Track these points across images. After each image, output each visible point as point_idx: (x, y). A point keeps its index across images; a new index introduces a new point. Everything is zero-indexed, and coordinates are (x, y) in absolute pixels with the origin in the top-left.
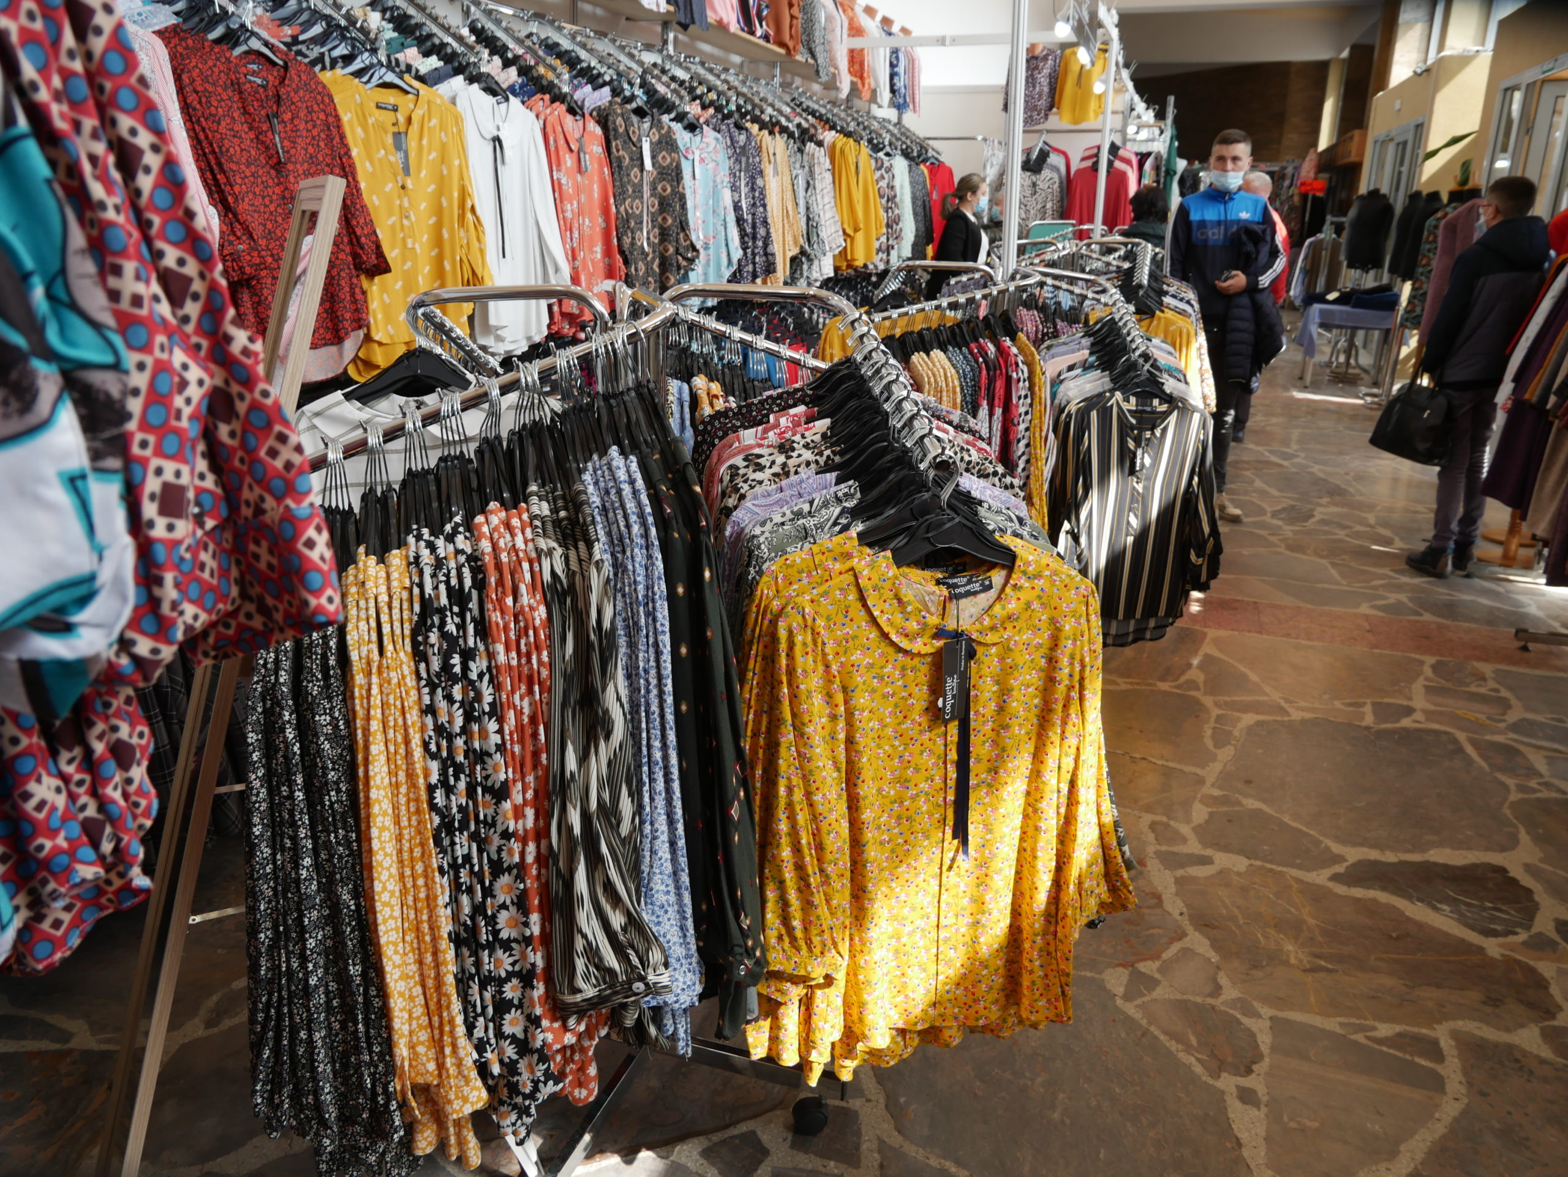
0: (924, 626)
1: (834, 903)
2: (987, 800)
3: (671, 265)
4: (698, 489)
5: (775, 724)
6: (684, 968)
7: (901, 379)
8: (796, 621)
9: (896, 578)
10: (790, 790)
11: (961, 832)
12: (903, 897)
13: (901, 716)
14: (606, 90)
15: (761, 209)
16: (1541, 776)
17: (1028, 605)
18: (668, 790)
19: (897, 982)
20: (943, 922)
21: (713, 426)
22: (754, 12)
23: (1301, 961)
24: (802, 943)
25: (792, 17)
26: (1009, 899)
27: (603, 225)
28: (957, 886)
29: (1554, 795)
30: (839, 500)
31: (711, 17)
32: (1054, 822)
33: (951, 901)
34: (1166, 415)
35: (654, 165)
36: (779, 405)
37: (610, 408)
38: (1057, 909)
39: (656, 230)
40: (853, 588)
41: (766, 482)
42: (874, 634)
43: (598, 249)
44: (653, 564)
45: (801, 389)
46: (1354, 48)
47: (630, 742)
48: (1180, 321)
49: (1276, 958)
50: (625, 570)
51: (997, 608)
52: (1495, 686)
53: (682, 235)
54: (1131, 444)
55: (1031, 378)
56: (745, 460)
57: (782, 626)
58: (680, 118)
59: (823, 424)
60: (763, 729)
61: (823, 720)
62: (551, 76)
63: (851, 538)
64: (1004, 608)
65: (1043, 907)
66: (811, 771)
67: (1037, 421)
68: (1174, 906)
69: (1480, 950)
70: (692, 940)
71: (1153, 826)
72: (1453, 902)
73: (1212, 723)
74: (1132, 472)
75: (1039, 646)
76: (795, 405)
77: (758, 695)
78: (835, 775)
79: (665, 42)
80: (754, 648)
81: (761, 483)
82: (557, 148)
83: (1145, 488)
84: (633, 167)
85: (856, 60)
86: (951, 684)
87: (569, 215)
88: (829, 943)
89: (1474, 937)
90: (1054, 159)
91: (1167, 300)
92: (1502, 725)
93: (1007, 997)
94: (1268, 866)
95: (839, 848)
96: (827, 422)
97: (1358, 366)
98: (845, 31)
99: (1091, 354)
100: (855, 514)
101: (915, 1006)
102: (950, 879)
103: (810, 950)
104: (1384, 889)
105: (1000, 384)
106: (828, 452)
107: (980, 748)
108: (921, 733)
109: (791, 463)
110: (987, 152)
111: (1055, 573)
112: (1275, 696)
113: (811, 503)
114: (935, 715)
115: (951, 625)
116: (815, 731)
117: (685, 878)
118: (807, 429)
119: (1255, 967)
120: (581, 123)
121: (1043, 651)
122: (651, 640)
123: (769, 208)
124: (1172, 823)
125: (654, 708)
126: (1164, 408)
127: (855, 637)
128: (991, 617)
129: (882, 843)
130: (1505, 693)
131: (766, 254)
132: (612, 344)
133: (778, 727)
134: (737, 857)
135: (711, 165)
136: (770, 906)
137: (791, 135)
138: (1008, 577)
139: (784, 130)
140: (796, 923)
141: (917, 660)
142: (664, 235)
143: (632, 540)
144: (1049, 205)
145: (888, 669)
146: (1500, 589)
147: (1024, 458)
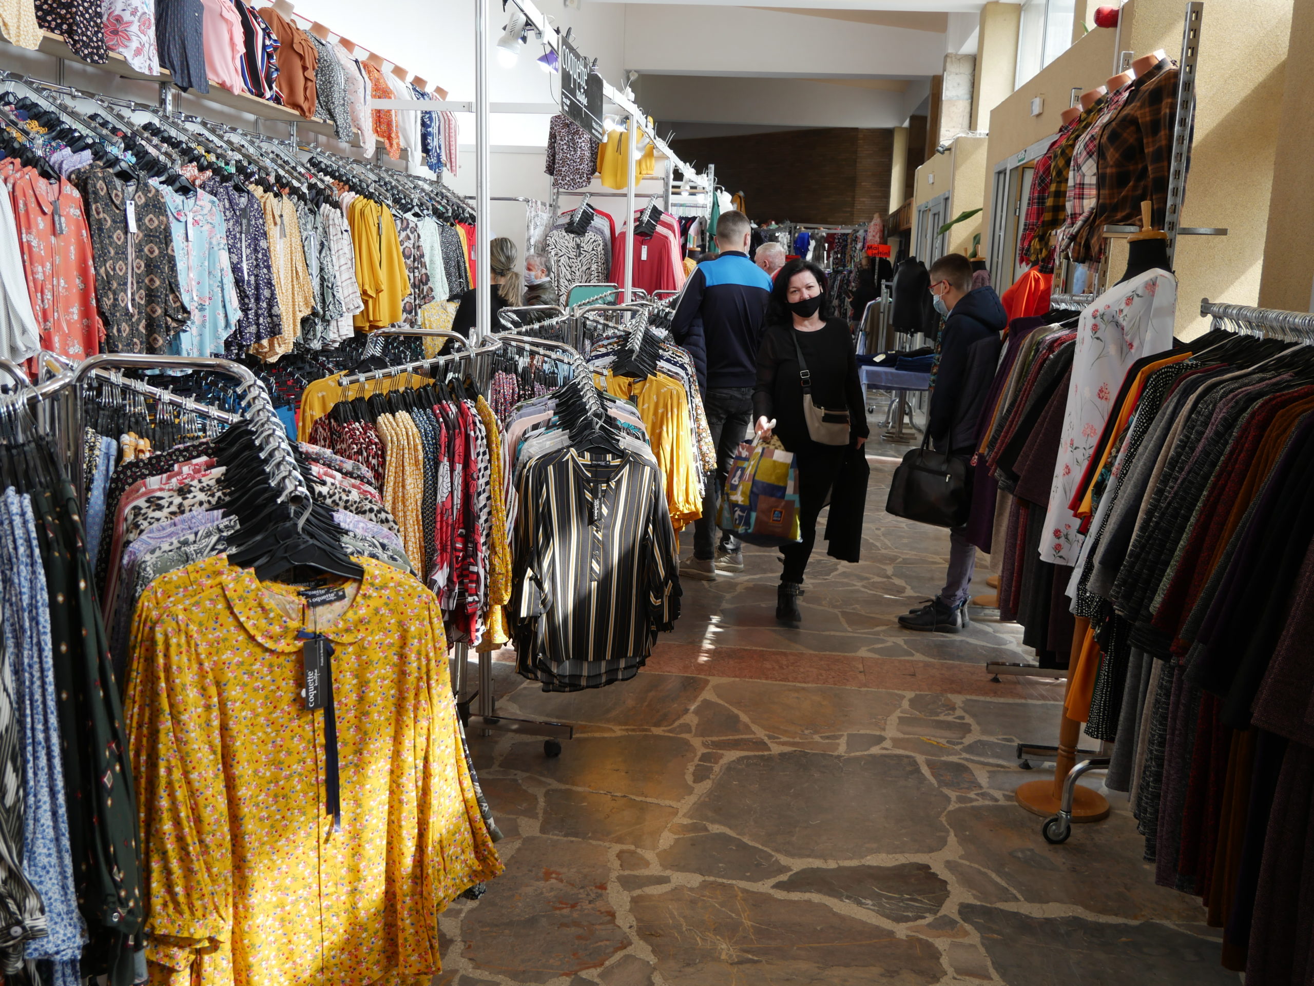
0: (286, 629)
1: (215, 870)
2: (355, 779)
3: (160, 326)
4: (76, 518)
5: (156, 713)
6: (65, 922)
7: (277, 433)
8: (171, 627)
9: (259, 590)
10: (169, 771)
11: (333, 807)
12: (284, 868)
13: (271, 706)
14: (87, 154)
15: (265, 271)
16: (981, 787)
17: (377, 611)
18: (51, 767)
19: (285, 949)
20: (324, 891)
21: (125, 474)
22: (262, 75)
23: (731, 956)
24: (185, 908)
25: (306, 79)
26: (382, 867)
27: (81, 286)
28: (335, 856)
29: (987, 803)
30: (220, 531)
31: (213, 80)
32: (414, 794)
33: (329, 871)
34: (620, 468)
35: (139, 227)
36: (184, 456)
37: (11, 457)
38: (422, 871)
39: (143, 292)
40: (221, 599)
41: (163, 519)
42: (242, 637)
43: (75, 312)
44: (36, 578)
45: (207, 443)
46: (913, 119)
47: (16, 728)
48: (671, 384)
49: (710, 956)
50: (12, 583)
51: (350, 614)
52: (963, 714)
53: (171, 297)
54: (588, 496)
55: (488, 437)
56: (147, 501)
57: (159, 630)
58: (171, 181)
59: (219, 471)
60: (146, 720)
61: (199, 710)
62: (22, 139)
63: (221, 559)
64: (355, 613)
65: (409, 870)
66: (187, 753)
67: (495, 476)
68: (626, 921)
69: (891, 933)
70: (73, 897)
71: (619, 856)
72: (876, 897)
73: (696, 761)
74: (591, 522)
75: (391, 645)
76: (198, 456)
77: (142, 691)
78: (212, 757)
79: (163, 102)
80: (137, 651)
81: (158, 520)
82: (27, 211)
83: (604, 535)
84: (116, 229)
85: (383, 121)
86: (313, 677)
87: (40, 276)
88: (211, 907)
89: (887, 924)
90: (598, 222)
91: (661, 364)
92: (960, 747)
93: (389, 959)
94: (720, 880)
95: (217, 821)
96: (223, 469)
97: (914, 426)
98: (369, 92)
99: (555, 414)
100: (230, 541)
101: (303, 971)
102: (328, 850)
103: (192, 913)
104: (819, 891)
105: (459, 443)
106: (219, 494)
107: (345, 733)
108: (291, 720)
109: (186, 503)
110: (530, 212)
111: (399, 584)
112: (760, 733)
113: (196, 534)
114: (302, 705)
115: (310, 628)
116: (190, 718)
117: (66, 842)
118: (204, 476)
119: (688, 965)
120: (56, 187)
121: (395, 649)
122: (35, 640)
123: (274, 270)
124: (639, 850)
125: (38, 696)
126: (617, 462)
127: (225, 640)
128: (345, 621)
129: (261, 819)
130: (968, 720)
131: (271, 316)
132: (13, 405)
133: (158, 716)
134: (110, 819)
135: (207, 227)
136: (155, 876)
137: (302, 197)
138: (359, 588)
139: (294, 191)
140: (179, 889)
141: (282, 659)
142: (151, 296)
143: (17, 558)
144: (594, 267)
145: (257, 666)
146: (990, 630)
147: (486, 510)
